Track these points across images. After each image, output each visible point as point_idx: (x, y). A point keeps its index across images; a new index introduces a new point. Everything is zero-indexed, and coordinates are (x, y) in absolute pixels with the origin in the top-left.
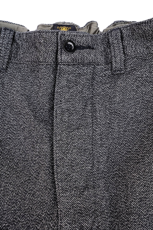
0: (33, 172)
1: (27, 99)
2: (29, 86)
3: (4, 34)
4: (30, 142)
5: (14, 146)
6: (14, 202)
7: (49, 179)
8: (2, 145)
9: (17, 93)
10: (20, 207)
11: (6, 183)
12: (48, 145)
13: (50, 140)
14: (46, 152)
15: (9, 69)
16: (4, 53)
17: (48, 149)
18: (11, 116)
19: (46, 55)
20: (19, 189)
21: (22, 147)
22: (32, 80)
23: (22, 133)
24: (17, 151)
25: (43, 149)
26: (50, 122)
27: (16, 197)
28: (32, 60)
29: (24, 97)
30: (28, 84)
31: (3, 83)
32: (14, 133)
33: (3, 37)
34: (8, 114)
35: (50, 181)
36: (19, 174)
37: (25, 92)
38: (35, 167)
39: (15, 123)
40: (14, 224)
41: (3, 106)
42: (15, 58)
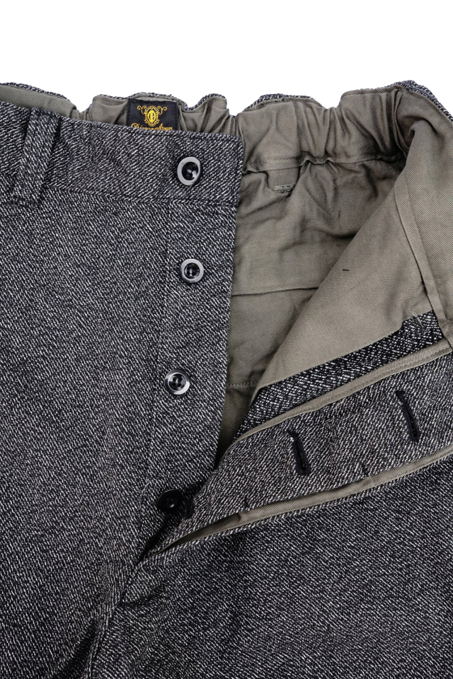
0: (92, 431)
1: (89, 274)
2: (90, 244)
3: (36, 125)
4: (88, 366)
5: (54, 374)
6: (52, 489)
8: (28, 371)
9: (66, 260)
10: (64, 500)
11: (37, 451)
15: (47, 203)
16: (35, 167)
18: (48, 309)
19: (141, 183)
20: (63, 464)
21: (69, 376)
22: (98, 231)
23: (72, 348)
24: (60, 386)
26: (135, 323)
27: (57, 480)
28: (105, 189)
29: (82, 270)
30: (87, 240)
31: (32, 234)
32: (54, 347)
33: (34, 131)
34: (42, 304)
36: (64, 433)
37: (84, 258)
38: (97, 419)
39: (57, 324)
41: (29, 284)
42: (59, 177)
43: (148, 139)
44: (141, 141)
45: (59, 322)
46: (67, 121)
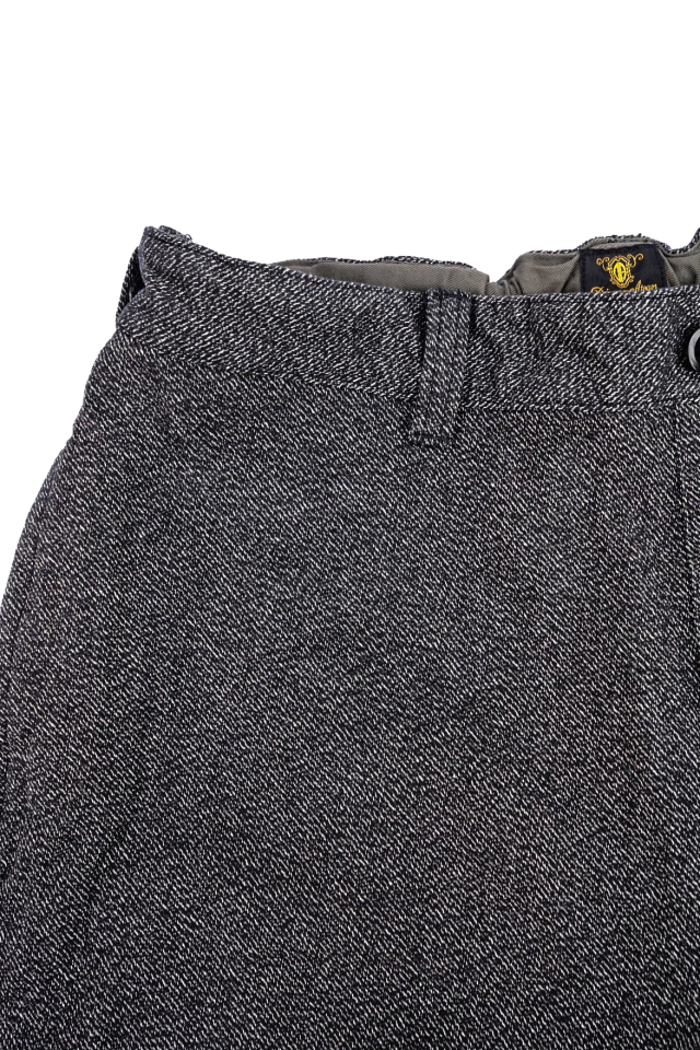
0: (610, 803)
1: (557, 541)
2: (554, 491)
3: (441, 314)
4: (580, 694)
5: (524, 715)
6: (561, 911)
7: (671, 821)
8: (480, 714)
9: (516, 523)
10: (584, 928)
11: (523, 848)
12: (651, 699)
13: (657, 679)
14: (647, 723)
15: (466, 436)
16: (446, 381)
17: (652, 714)
18: (493, 608)
19: (632, 380)
20: (573, 866)
21: (551, 714)
22: (564, 468)
23: (546, 668)
24: (538, 733)
25: (633, 714)
26: (651, 612)
27: (566, 894)
28: (571, 398)
29: (545, 536)
30: (548, 485)
31: (448, 488)
32: (514, 668)
33: (439, 324)
34: (482, 602)
35: (677, 828)
36: (564, 812)
37: (545, 516)
38: (615, 781)
39: (512, 630)
40: (572, 986)
41: (456, 571)
42: (482, 392)
43: (641, 306)
44: (629, 312)
45: (516, 627)
46: (485, 301)
